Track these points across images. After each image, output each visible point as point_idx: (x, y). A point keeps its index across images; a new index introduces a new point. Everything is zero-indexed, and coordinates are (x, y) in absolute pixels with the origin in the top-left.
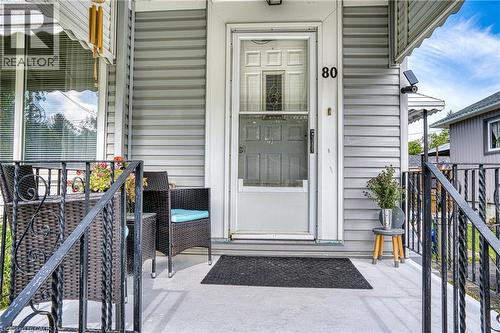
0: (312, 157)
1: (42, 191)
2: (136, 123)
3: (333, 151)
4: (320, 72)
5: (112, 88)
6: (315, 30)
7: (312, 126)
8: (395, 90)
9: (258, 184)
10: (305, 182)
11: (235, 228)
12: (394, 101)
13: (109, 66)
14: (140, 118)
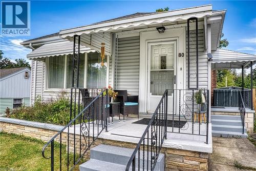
0: (175, 85)
1: (90, 96)
2: (118, 74)
3: (182, 83)
4: (178, 55)
5: (111, 64)
6: (176, 40)
7: (175, 74)
8: (206, 60)
9: (156, 95)
10: (172, 94)
11: (149, 109)
12: (206, 64)
13: (110, 57)
14: (120, 73)
